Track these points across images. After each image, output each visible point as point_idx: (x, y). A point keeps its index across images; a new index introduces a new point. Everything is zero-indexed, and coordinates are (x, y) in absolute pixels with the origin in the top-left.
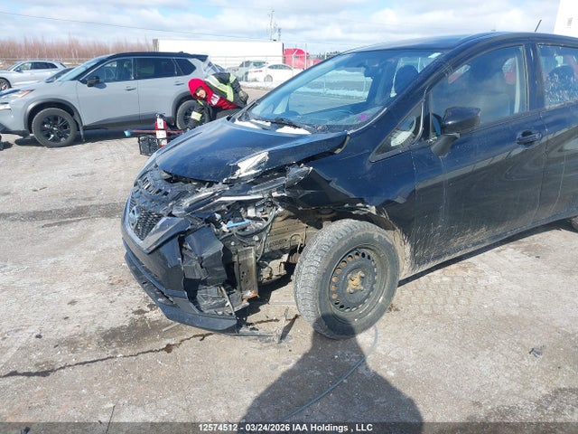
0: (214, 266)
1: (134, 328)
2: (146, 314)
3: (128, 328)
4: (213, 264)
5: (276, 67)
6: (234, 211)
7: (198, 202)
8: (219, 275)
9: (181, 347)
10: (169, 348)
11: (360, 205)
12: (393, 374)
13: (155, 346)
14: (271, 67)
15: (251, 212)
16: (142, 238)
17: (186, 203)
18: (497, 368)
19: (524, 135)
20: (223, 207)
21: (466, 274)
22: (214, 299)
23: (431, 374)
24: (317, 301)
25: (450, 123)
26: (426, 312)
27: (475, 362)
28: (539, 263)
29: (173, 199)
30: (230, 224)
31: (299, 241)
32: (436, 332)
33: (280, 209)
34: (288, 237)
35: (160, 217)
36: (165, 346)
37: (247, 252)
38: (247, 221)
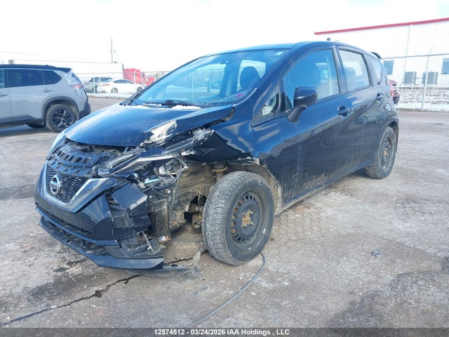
0: (140, 216)
1: (59, 283)
2: (68, 271)
3: (54, 284)
4: (139, 213)
5: (120, 81)
6: (150, 169)
7: (120, 163)
8: (145, 222)
9: (109, 291)
10: (98, 294)
11: (249, 158)
12: (287, 284)
13: (85, 294)
14: (116, 82)
15: (162, 171)
16: (66, 200)
17: (110, 164)
18: (355, 268)
19: (341, 109)
20: (141, 167)
21: (310, 211)
22: (136, 246)
23: (314, 279)
24: (225, 235)
25: (300, 98)
26: (293, 238)
27: (340, 266)
28: (354, 199)
29: (96, 164)
30: (147, 181)
31: (200, 193)
32: (305, 250)
33: (186, 167)
34: (191, 190)
35: (84, 180)
36: (94, 293)
37: (161, 204)
38: (161, 178)
